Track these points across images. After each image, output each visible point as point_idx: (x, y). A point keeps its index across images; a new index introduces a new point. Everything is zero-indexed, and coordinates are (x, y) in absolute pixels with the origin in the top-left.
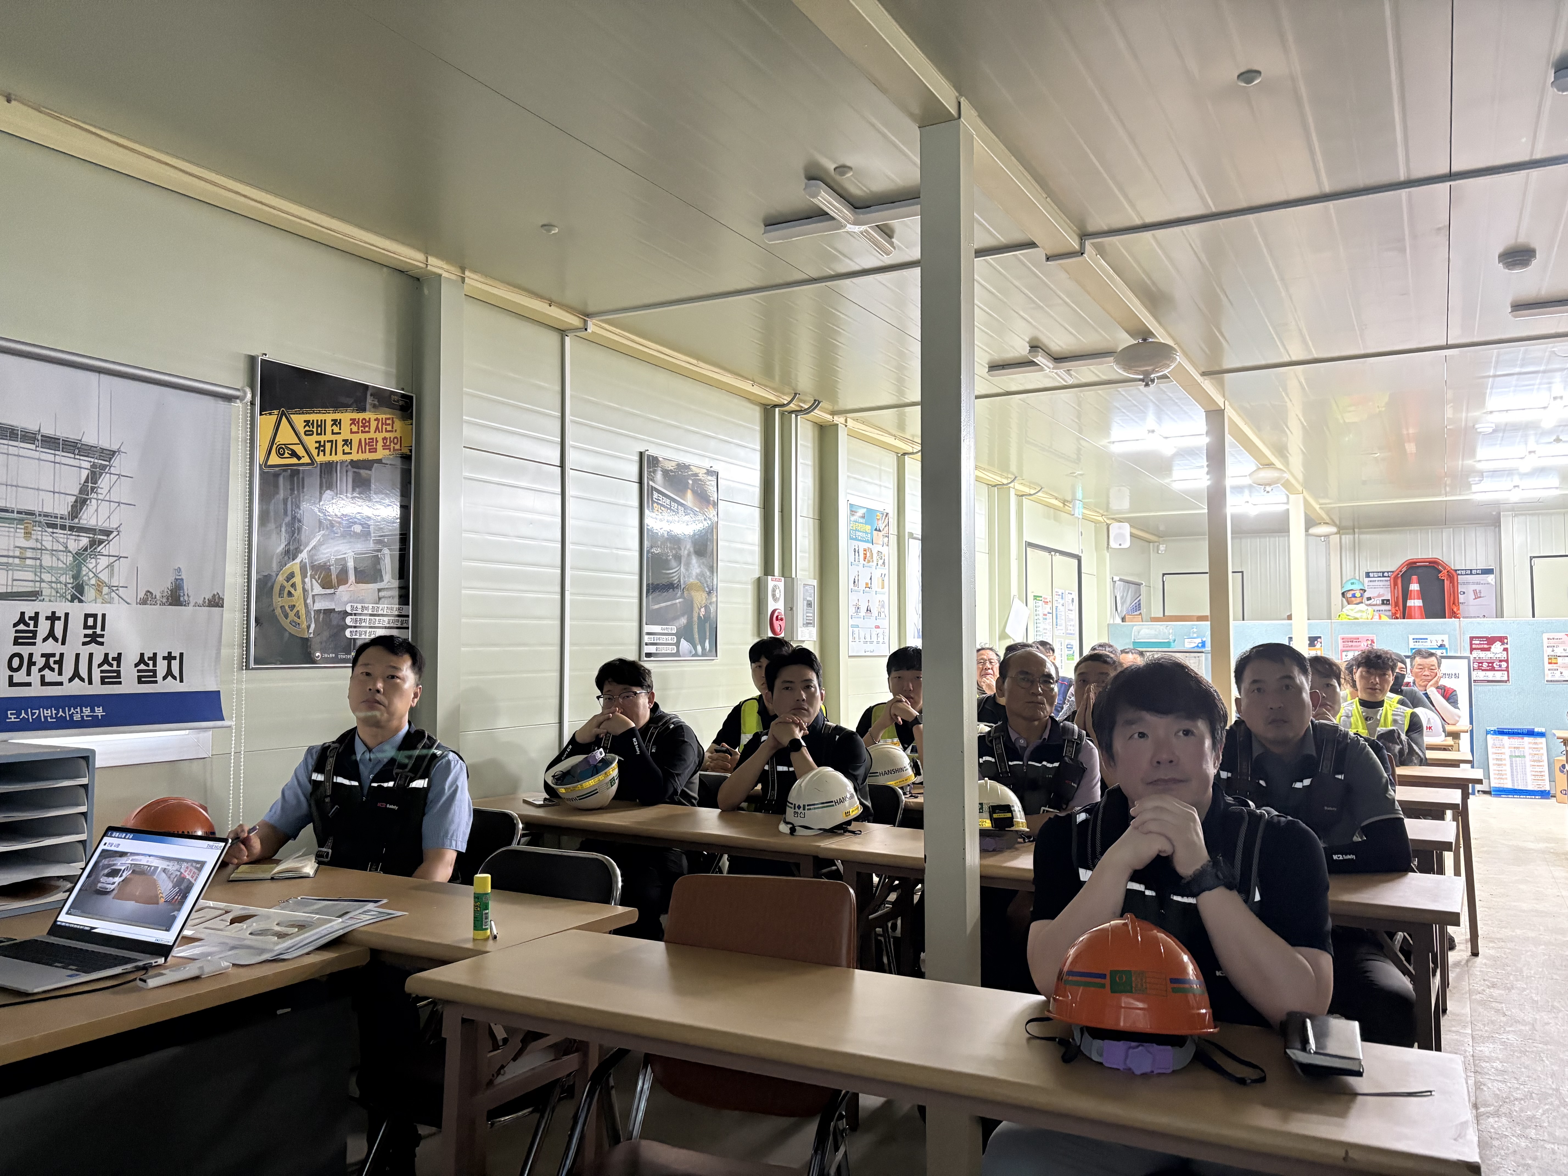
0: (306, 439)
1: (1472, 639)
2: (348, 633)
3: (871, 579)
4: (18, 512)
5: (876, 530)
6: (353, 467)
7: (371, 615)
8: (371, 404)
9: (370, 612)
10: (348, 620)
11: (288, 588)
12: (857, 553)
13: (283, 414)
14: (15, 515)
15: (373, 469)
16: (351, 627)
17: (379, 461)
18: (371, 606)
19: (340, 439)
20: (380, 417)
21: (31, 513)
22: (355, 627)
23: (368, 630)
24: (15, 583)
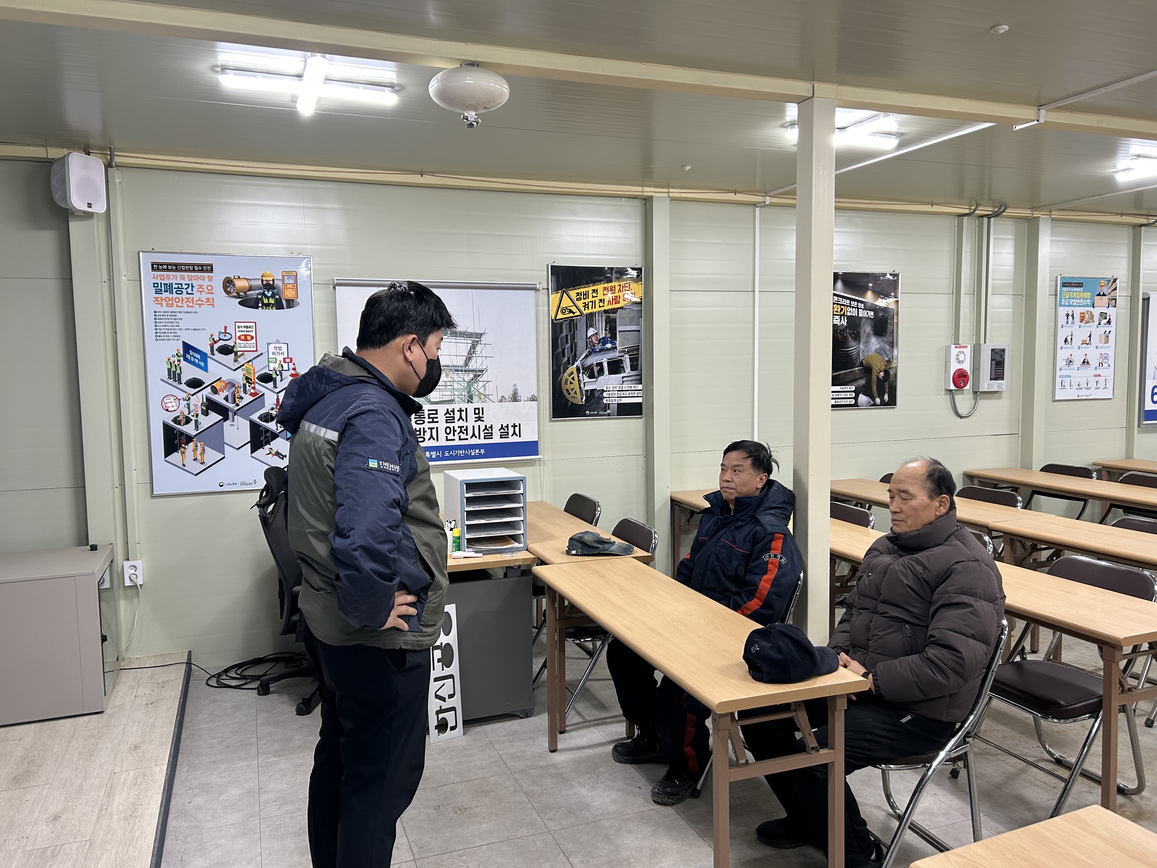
0: (577, 303)
2: (605, 401)
3: (1090, 336)
5: (1099, 295)
6: (605, 313)
7: (618, 391)
8: (615, 277)
9: (618, 389)
10: (605, 394)
11: (570, 379)
12: (1070, 318)
13: (564, 291)
15: (618, 313)
16: (606, 398)
17: (622, 308)
18: (618, 386)
19: (597, 300)
20: (621, 283)
22: (609, 398)
23: (617, 399)
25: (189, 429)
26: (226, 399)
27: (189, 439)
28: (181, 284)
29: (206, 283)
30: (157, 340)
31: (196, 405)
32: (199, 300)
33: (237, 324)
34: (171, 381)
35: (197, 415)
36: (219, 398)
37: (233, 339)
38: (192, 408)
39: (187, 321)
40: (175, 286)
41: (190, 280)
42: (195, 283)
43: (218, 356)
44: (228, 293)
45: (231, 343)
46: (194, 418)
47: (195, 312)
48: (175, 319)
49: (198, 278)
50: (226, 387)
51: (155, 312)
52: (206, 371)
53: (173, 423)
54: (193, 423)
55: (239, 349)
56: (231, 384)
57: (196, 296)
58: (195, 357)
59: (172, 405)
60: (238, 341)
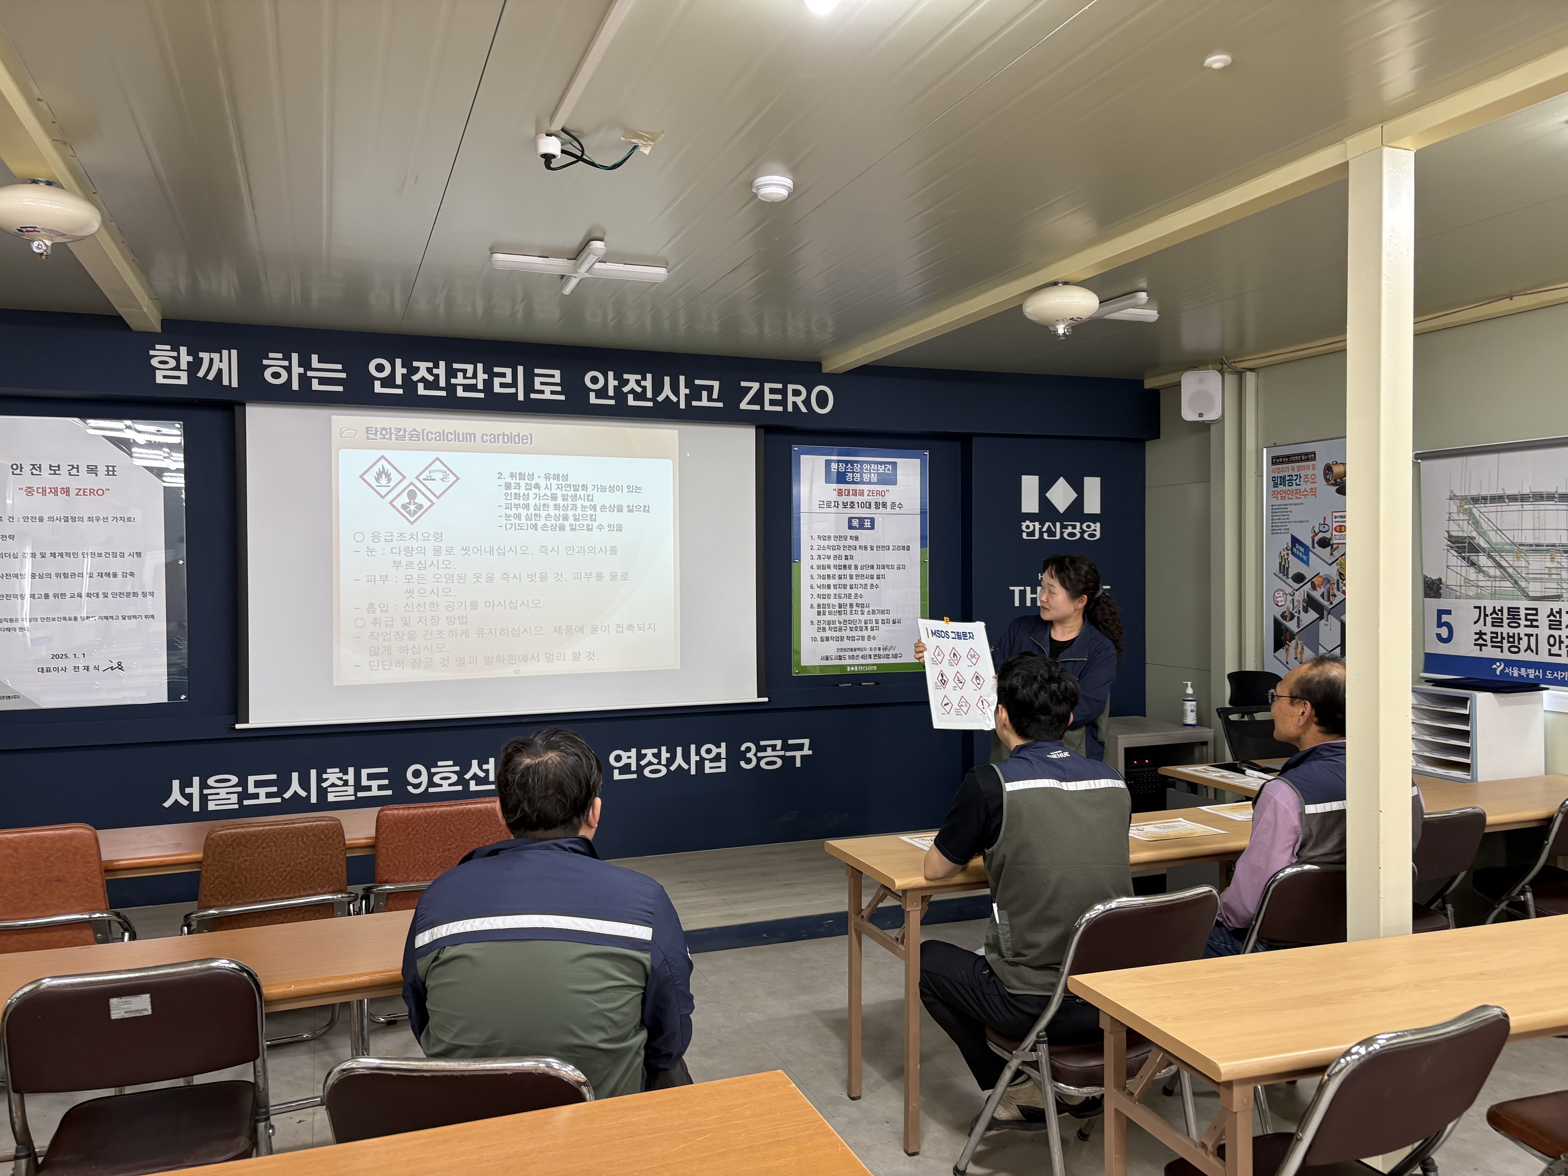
4: (1547, 546)
14: (1545, 548)
21: (1554, 546)
24: (1547, 590)
25: (1292, 625)
26: (1322, 596)
27: (1292, 637)
28: (1292, 476)
29: (1310, 472)
30: (1272, 533)
31: (1298, 601)
32: (1305, 491)
33: (1335, 514)
34: (1281, 575)
35: (1299, 611)
36: (1317, 595)
37: (1330, 531)
38: (1296, 604)
39: (1296, 513)
40: (1288, 478)
41: (1299, 471)
42: (1303, 473)
43: (1318, 550)
44: (1327, 480)
45: (1328, 535)
46: (1296, 615)
47: (1302, 504)
48: (1286, 512)
49: (1304, 468)
50: (1323, 582)
51: (1272, 506)
52: (1308, 565)
53: (1280, 618)
54: (1296, 619)
55: (1335, 541)
56: (1327, 580)
57: (1303, 486)
58: (1300, 551)
59: (1281, 600)
60: (1335, 533)
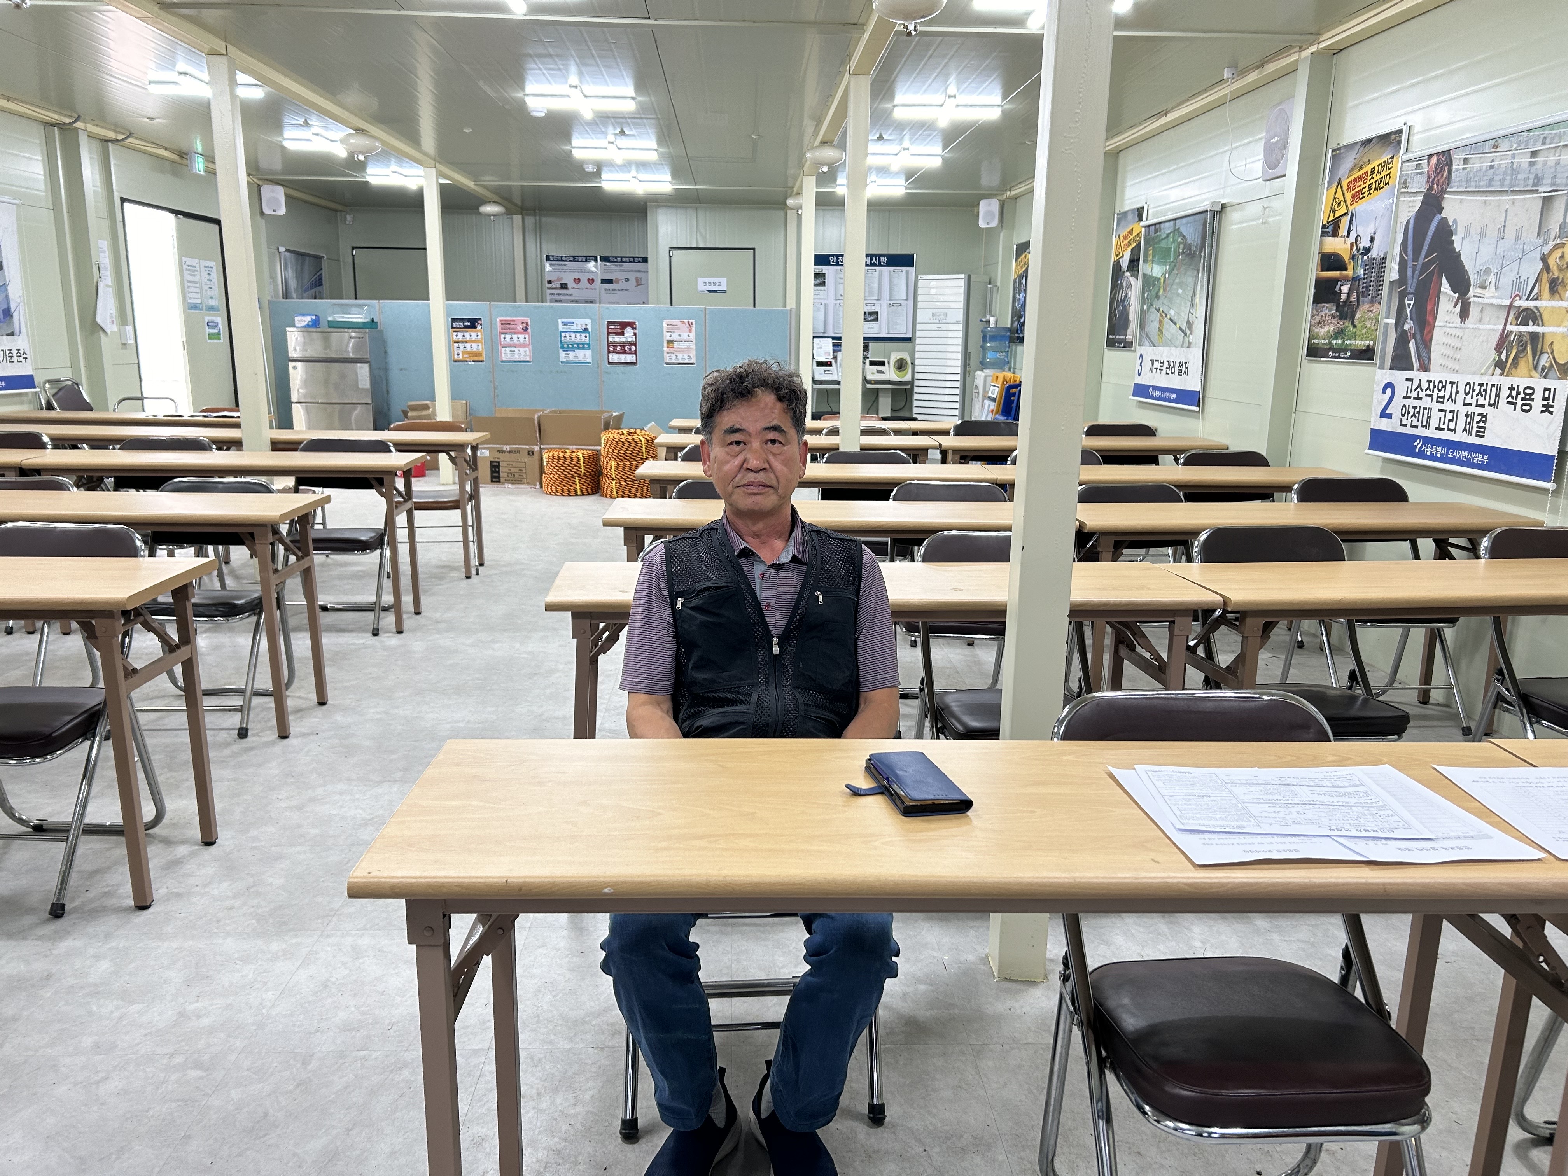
1: (609, 323)
